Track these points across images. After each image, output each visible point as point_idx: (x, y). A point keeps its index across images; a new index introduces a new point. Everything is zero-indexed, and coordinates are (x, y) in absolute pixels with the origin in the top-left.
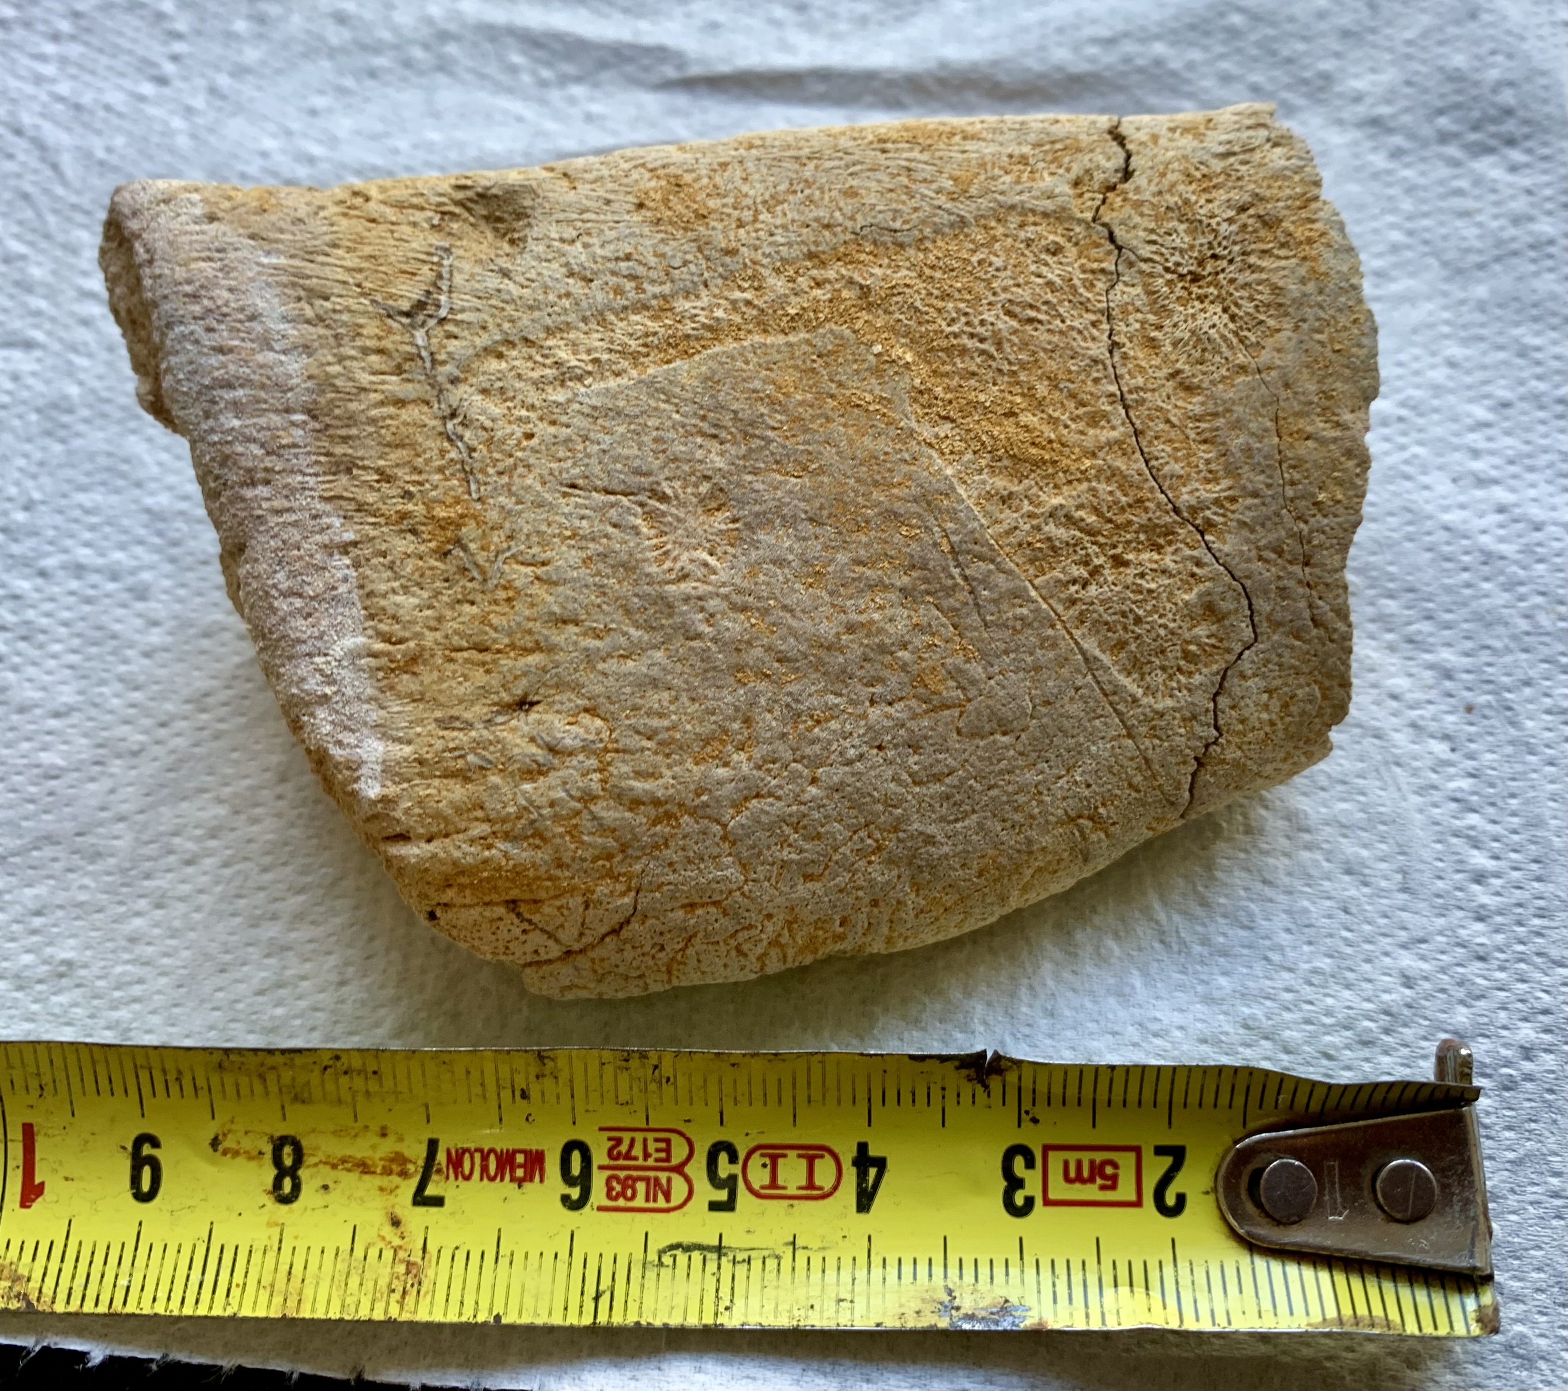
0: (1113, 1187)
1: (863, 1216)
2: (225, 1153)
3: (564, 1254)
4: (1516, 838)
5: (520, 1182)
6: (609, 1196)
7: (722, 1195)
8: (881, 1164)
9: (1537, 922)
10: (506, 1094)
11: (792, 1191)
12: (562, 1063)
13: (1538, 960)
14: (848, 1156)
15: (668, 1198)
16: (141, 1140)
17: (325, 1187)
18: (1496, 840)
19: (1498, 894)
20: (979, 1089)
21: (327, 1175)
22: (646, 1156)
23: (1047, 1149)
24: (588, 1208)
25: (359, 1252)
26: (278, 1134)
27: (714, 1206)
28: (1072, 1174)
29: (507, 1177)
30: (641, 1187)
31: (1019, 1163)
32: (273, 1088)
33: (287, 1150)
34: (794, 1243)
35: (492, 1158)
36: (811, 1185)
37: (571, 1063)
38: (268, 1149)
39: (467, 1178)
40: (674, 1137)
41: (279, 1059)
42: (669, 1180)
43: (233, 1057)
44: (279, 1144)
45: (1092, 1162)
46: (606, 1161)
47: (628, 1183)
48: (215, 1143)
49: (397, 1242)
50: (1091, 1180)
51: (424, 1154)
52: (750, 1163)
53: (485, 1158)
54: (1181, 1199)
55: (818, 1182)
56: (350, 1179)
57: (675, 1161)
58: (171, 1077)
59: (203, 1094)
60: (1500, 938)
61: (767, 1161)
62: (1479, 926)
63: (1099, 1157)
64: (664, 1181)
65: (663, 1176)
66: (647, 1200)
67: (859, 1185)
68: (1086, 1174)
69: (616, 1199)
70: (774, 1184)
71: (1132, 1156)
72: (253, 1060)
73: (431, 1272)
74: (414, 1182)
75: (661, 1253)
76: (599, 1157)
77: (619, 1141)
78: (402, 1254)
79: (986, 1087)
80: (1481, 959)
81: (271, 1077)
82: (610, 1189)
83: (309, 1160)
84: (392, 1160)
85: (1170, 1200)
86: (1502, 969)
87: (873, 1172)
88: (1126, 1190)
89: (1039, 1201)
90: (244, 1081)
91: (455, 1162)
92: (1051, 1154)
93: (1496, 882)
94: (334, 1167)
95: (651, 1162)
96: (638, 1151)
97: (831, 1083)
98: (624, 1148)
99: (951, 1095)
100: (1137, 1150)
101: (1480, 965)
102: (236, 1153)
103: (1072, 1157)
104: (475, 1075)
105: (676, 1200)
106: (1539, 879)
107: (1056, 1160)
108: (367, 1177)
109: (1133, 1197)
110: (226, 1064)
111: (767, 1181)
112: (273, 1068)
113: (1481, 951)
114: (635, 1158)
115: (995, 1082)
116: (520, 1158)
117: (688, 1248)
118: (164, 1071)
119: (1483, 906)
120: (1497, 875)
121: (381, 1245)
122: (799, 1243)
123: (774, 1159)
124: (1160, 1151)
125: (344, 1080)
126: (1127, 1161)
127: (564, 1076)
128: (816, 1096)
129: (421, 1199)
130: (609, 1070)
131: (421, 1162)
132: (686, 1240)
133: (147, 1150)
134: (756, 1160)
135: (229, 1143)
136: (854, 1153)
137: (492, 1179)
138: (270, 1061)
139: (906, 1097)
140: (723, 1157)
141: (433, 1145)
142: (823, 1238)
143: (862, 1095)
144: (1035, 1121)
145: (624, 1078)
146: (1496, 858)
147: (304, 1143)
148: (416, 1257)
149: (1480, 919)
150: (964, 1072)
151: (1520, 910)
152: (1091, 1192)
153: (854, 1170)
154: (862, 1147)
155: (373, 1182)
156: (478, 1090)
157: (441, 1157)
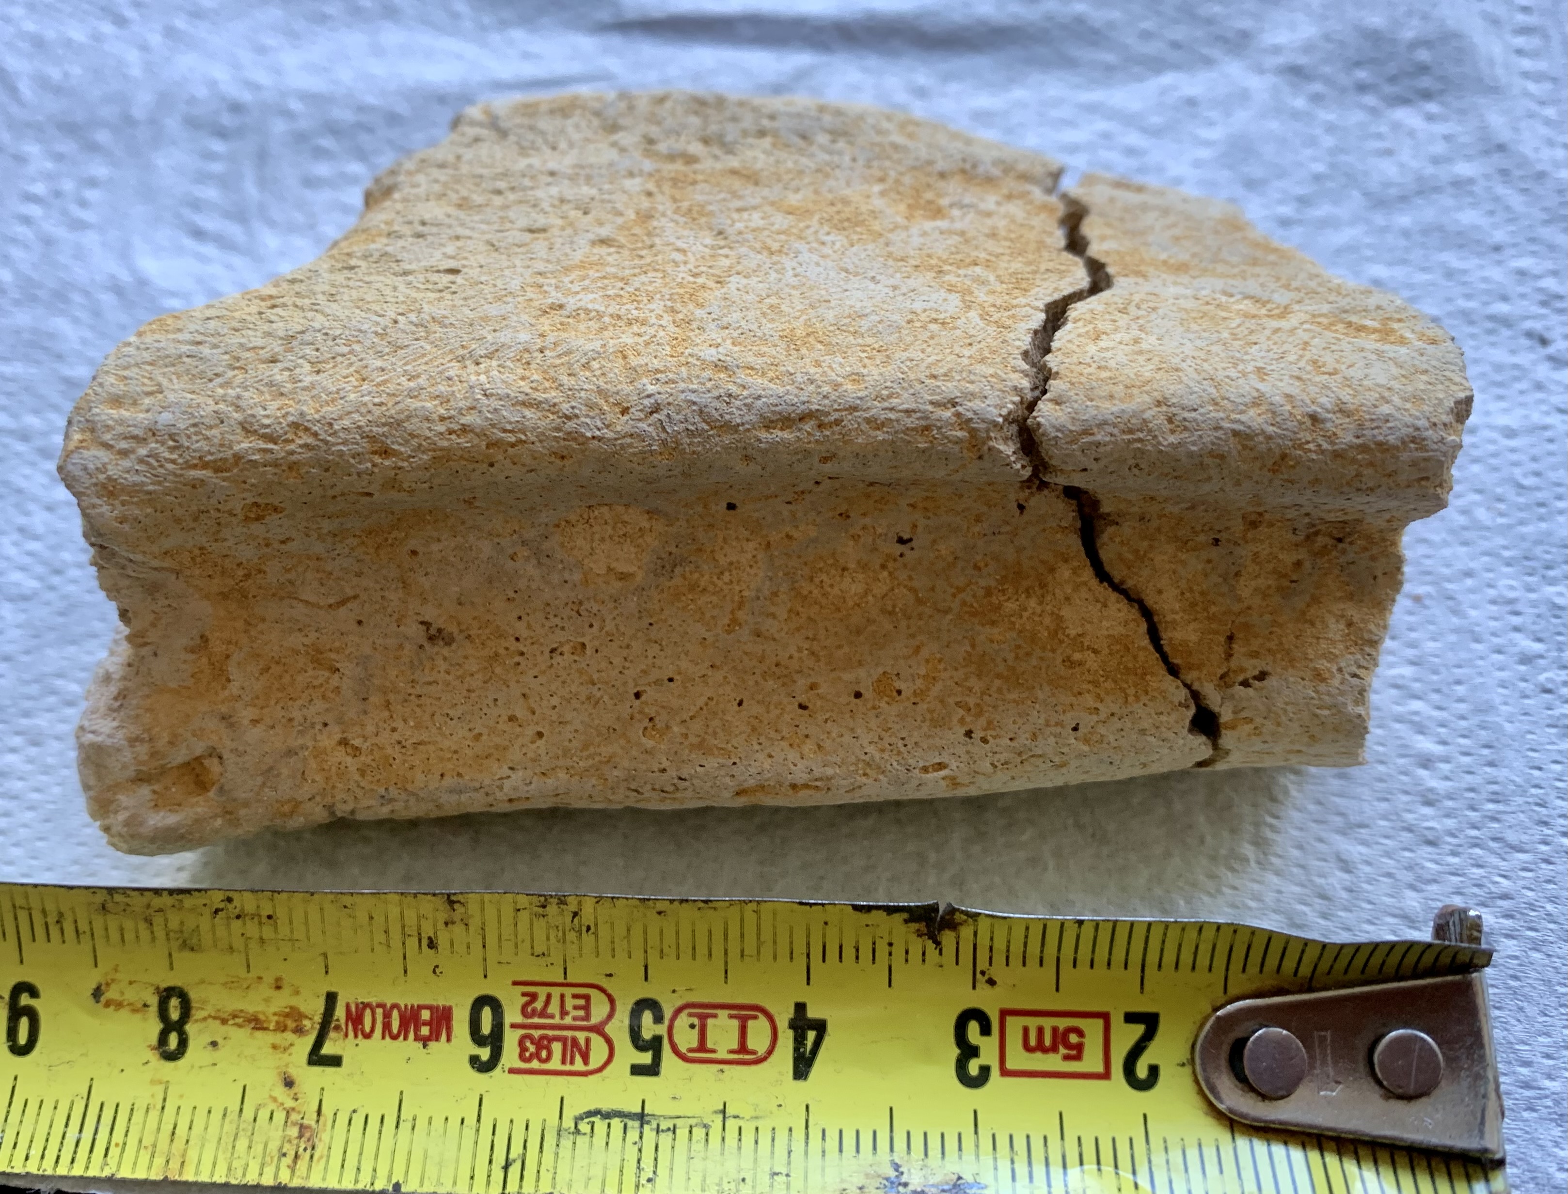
0: (1078, 1057)
1: (800, 1083)
2: (107, 1004)
3: (471, 1120)
4: (1463, 723)
5: (425, 1041)
6: (522, 1057)
7: (646, 1058)
8: (821, 1027)
9: (1491, 806)
10: (412, 943)
11: (722, 1054)
12: (473, 908)
13: (1493, 845)
14: (784, 1016)
15: (586, 1060)
16: (21, 988)
17: (214, 1044)
18: (1443, 725)
19: (1447, 778)
20: (930, 945)
21: (216, 1031)
22: (564, 1013)
23: (1004, 1014)
24: (497, 1071)
25: (248, 1113)
26: (164, 985)
27: (637, 1070)
28: (1033, 1042)
29: (411, 1035)
30: (557, 1047)
31: (973, 1028)
32: (160, 933)
33: (174, 1002)
34: (724, 1112)
35: (395, 1014)
36: (743, 1048)
37: (483, 910)
38: (154, 1001)
39: (367, 1036)
40: (593, 993)
41: (166, 900)
42: (588, 1041)
43: (118, 898)
44: (166, 995)
45: (1055, 1030)
46: (519, 1019)
47: (543, 1044)
48: (97, 994)
49: (290, 1103)
50: (1054, 1049)
51: (322, 1009)
52: (677, 1023)
53: (387, 1016)
54: (1154, 1071)
55: (751, 1045)
56: (240, 1035)
57: (594, 1020)
58: (51, 920)
59: (86, 938)
60: (1450, 823)
61: (696, 1021)
62: (1427, 811)
63: (1063, 1023)
64: (582, 1042)
65: (581, 1036)
66: (563, 1062)
67: (796, 1050)
68: (1048, 1042)
69: (528, 1060)
70: (702, 1047)
71: (1100, 1023)
72: (138, 901)
73: (325, 1136)
74: (309, 1040)
75: (578, 1119)
76: (512, 1015)
77: (534, 997)
78: (294, 1117)
79: (938, 943)
80: (1430, 843)
81: (158, 920)
82: (523, 1049)
83: (197, 1014)
84: (287, 1015)
85: (1142, 1072)
86: (1454, 854)
87: (811, 1035)
88: (1092, 1061)
89: (995, 1072)
90: (129, 925)
91: (355, 1019)
92: (1010, 1020)
93: (1445, 767)
94: (224, 1022)
95: (568, 1020)
96: (554, 1008)
97: (766, 936)
98: (539, 1005)
99: (898, 951)
100: (1105, 1017)
101: (1429, 849)
102: (119, 1005)
103: (1033, 1023)
104: (379, 919)
105: (594, 1062)
106: (1491, 764)
107: (1014, 1025)
108: (259, 1034)
109: (1100, 1068)
110: (109, 906)
111: (695, 1044)
112: (160, 910)
113: (1430, 835)
114: (552, 1016)
115: (948, 938)
116: (426, 1015)
117: (607, 1115)
118: (44, 912)
119: (1431, 790)
120: (1446, 760)
121: (272, 1106)
122: (730, 1111)
123: (703, 1018)
124: (1131, 1018)
125: (236, 924)
126: (1093, 1029)
127: (475, 923)
128: (751, 949)
129: (317, 1058)
130: (524, 916)
131: (318, 1019)
132: (605, 1107)
133: (25, 1000)
134: (683, 1020)
135: (111, 994)
136: (790, 1013)
137: (394, 1038)
138: (157, 902)
139: (849, 952)
140: (647, 1017)
141: (331, 998)
142: (756, 1106)
143: (800, 949)
144: (991, 982)
145: (540, 926)
146: (1444, 743)
147: (193, 995)
148: (310, 1120)
149: (1429, 803)
150: (914, 926)
151: (1472, 795)
152: (1054, 1062)
153: (791, 1033)
154: (800, 1008)
155: (265, 1039)
156: (381, 937)
157: (340, 1013)
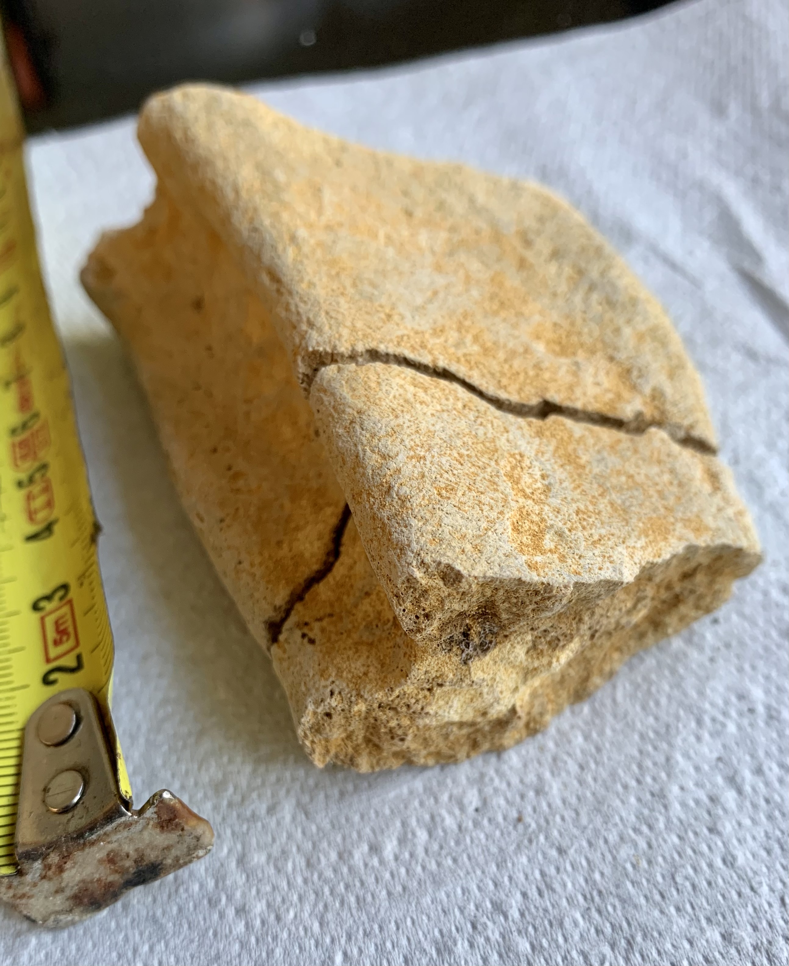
4: (419, 869)
9: (353, 899)
18: (412, 855)
19: (366, 865)
60: (329, 873)
62: (334, 856)
80: (309, 864)
86: (305, 881)
93: (375, 861)
101: (303, 864)
106: (389, 894)
146: (396, 858)
149: (340, 856)
151: (358, 884)
